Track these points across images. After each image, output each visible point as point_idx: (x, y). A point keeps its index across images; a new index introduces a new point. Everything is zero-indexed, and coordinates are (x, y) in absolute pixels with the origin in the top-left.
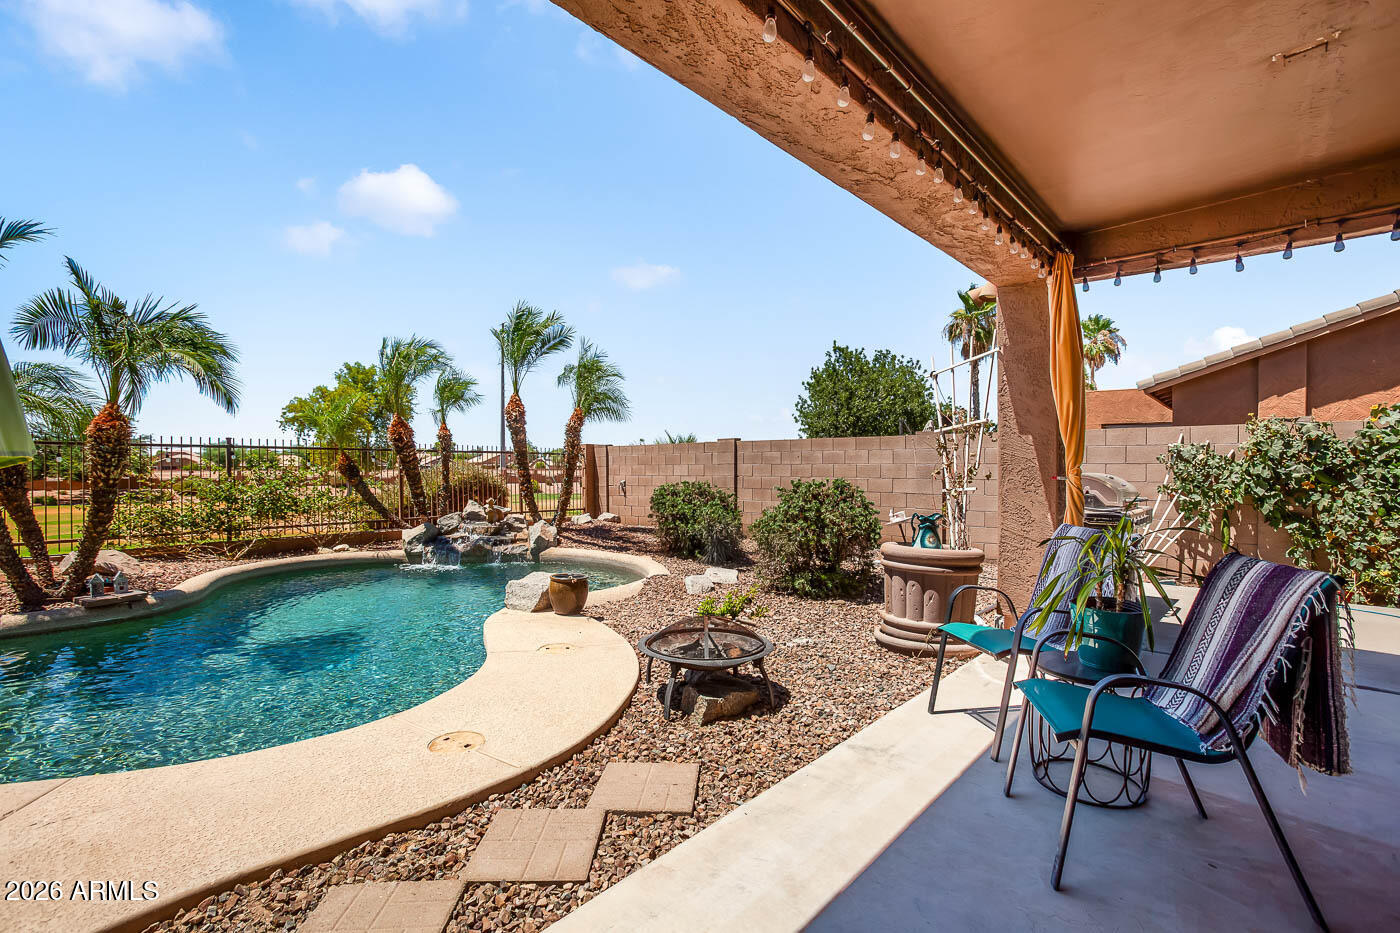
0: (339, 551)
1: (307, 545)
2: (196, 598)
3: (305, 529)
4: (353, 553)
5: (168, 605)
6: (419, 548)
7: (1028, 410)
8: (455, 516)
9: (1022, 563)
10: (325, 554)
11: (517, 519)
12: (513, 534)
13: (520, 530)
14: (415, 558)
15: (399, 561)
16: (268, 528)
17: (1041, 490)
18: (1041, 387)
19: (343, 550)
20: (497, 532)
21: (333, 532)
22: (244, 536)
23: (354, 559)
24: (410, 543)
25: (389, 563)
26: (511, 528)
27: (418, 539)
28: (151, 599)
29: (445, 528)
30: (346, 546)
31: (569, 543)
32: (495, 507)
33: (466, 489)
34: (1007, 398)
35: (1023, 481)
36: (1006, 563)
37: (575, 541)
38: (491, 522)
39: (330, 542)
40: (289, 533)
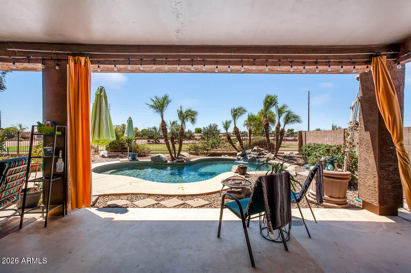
0: (225, 156)
1: (220, 155)
2: (192, 163)
3: (221, 151)
4: (228, 157)
5: (188, 163)
6: (240, 157)
7: (368, 121)
8: (250, 150)
9: (366, 180)
10: (223, 157)
11: (265, 152)
12: (263, 155)
13: (266, 155)
14: (239, 159)
15: (235, 160)
16: (214, 150)
17: (372, 153)
18: (373, 111)
19: (226, 156)
20: (260, 155)
21: (226, 152)
22: (209, 151)
23: (228, 159)
24: (238, 156)
25: (234, 160)
26: (263, 154)
27: (240, 155)
28: (185, 161)
29: (247, 153)
30: (227, 155)
31: (278, 159)
32: (259, 148)
33: (261, 143)
34: (361, 116)
35: (366, 148)
36: (361, 179)
37: (280, 159)
38: (258, 152)
39: (225, 154)
40: (218, 152)
